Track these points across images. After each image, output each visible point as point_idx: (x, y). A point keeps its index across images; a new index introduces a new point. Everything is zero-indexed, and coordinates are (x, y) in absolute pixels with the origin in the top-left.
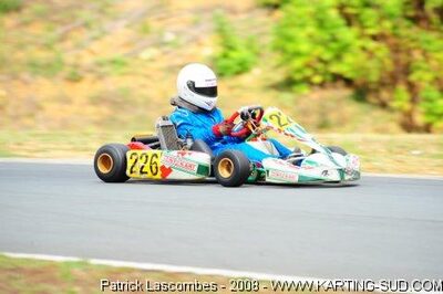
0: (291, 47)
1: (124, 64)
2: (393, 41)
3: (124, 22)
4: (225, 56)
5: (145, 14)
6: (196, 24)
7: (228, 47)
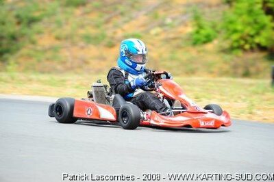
0: (232, 27)
3: (144, 12)
4: (197, 32)
5: (157, 8)
6: (185, 13)
7: (200, 27)
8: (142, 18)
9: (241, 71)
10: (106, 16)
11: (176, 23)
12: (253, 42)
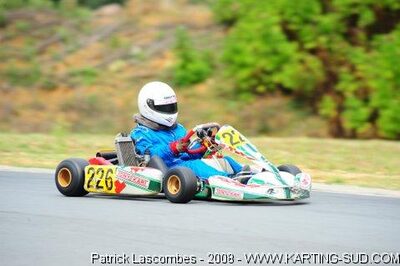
0: (238, 59)
1: (93, 75)
2: (325, 55)
3: (97, 37)
4: (183, 67)
5: (116, 30)
6: (160, 39)
7: (187, 59)
8: (94, 46)
9: (255, 124)
10: (39, 44)
11: (149, 52)
12: (271, 82)
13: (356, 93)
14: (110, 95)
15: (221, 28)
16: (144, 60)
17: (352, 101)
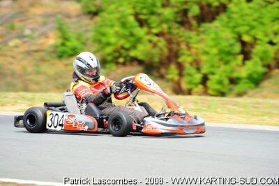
0: (104, 40)
2: (168, 36)
4: (63, 45)
5: (12, 17)
6: (45, 24)
7: (66, 39)
11: (36, 34)
12: (128, 56)
13: (191, 64)
14: (11, 63)
15: (89, 17)
16: (33, 39)
17: (189, 69)
